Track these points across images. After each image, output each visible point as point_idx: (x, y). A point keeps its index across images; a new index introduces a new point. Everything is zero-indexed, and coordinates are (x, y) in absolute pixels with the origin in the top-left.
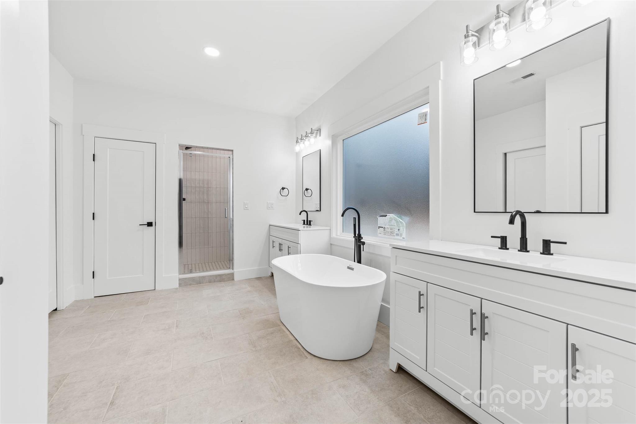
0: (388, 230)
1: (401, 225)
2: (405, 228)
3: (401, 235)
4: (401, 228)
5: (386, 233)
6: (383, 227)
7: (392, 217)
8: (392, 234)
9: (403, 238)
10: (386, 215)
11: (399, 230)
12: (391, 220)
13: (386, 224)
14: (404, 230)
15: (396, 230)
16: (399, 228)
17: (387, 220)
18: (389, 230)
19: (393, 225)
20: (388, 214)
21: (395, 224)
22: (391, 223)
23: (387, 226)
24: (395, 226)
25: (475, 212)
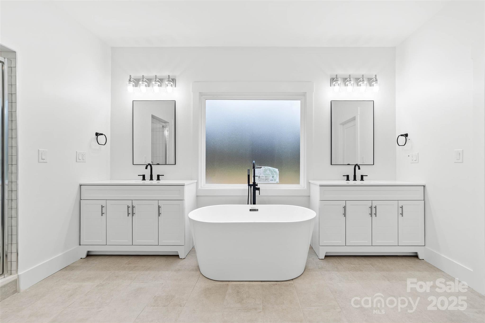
0: (262, 178)
1: (275, 174)
2: (278, 175)
3: (275, 180)
4: (275, 176)
5: (261, 180)
6: (257, 176)
7: (266, 168)
8: (266, 180)
9: (277, 182)
10: (261, 167)
11: (273, 177)
12: (266, 170)
13: (261, 174)
14: (277, 177)
15: (270, 178)
16: (273, 176)
17: (262, 171)
18: (264, 178)
19: (268, 174)
20: (262, 167)
21: (270, 173)
22: (266, 172)
23: (262, 175)
24: (269, 174)
25: (331, 164)
